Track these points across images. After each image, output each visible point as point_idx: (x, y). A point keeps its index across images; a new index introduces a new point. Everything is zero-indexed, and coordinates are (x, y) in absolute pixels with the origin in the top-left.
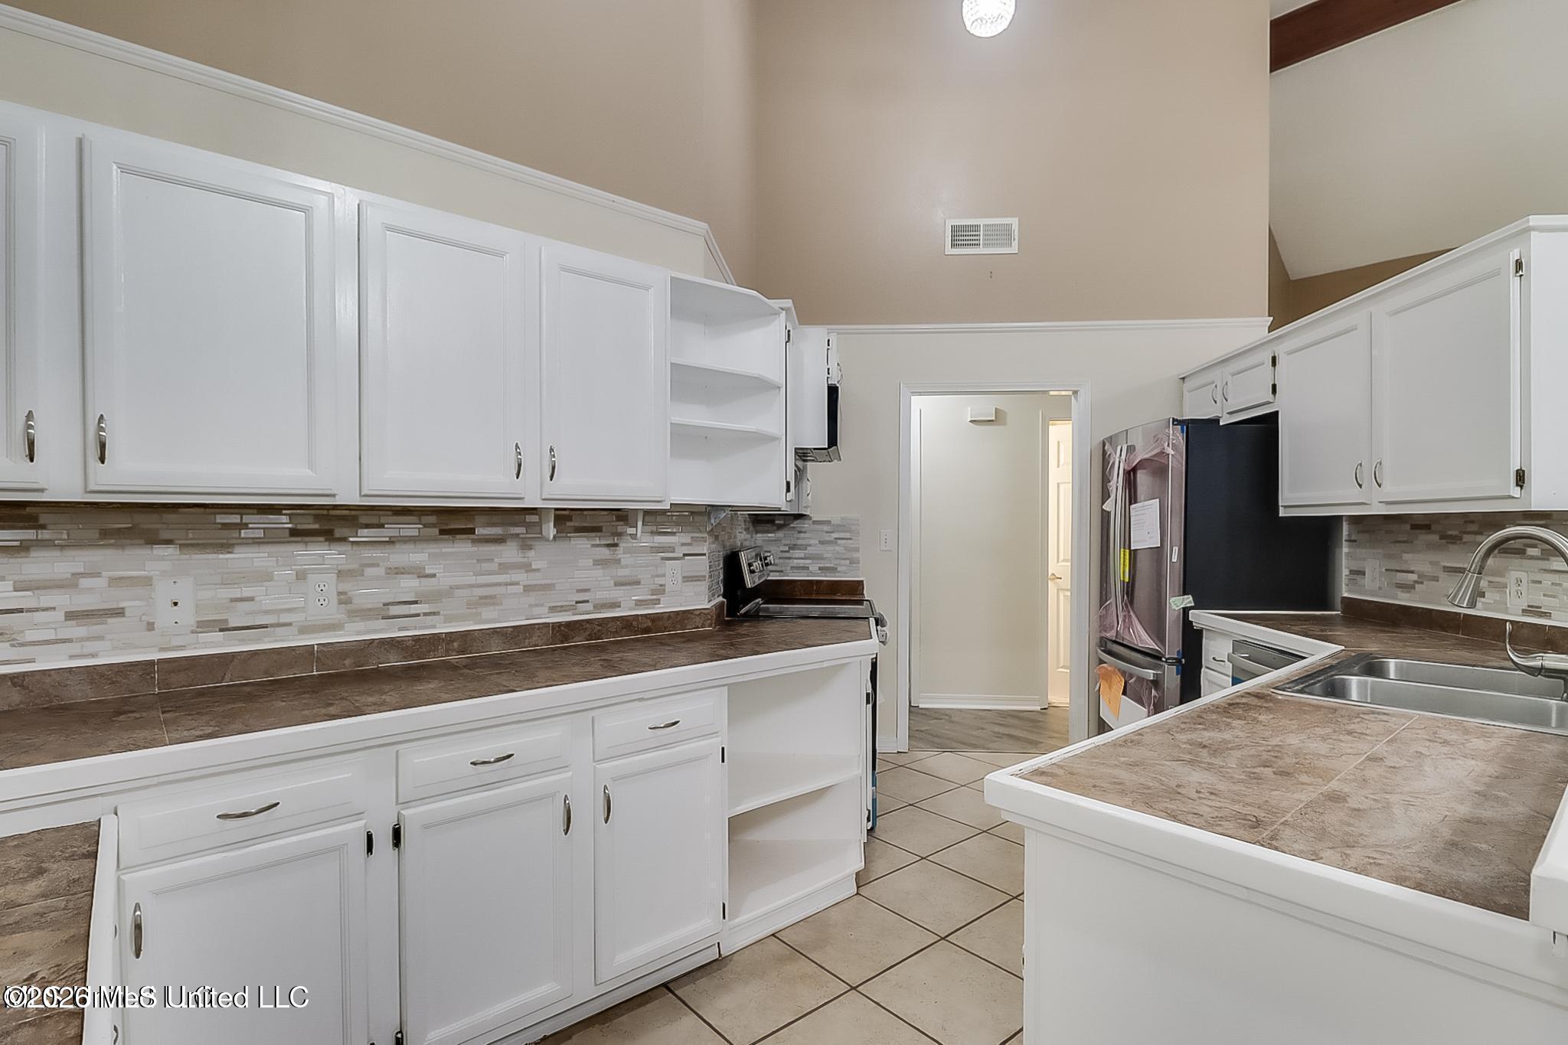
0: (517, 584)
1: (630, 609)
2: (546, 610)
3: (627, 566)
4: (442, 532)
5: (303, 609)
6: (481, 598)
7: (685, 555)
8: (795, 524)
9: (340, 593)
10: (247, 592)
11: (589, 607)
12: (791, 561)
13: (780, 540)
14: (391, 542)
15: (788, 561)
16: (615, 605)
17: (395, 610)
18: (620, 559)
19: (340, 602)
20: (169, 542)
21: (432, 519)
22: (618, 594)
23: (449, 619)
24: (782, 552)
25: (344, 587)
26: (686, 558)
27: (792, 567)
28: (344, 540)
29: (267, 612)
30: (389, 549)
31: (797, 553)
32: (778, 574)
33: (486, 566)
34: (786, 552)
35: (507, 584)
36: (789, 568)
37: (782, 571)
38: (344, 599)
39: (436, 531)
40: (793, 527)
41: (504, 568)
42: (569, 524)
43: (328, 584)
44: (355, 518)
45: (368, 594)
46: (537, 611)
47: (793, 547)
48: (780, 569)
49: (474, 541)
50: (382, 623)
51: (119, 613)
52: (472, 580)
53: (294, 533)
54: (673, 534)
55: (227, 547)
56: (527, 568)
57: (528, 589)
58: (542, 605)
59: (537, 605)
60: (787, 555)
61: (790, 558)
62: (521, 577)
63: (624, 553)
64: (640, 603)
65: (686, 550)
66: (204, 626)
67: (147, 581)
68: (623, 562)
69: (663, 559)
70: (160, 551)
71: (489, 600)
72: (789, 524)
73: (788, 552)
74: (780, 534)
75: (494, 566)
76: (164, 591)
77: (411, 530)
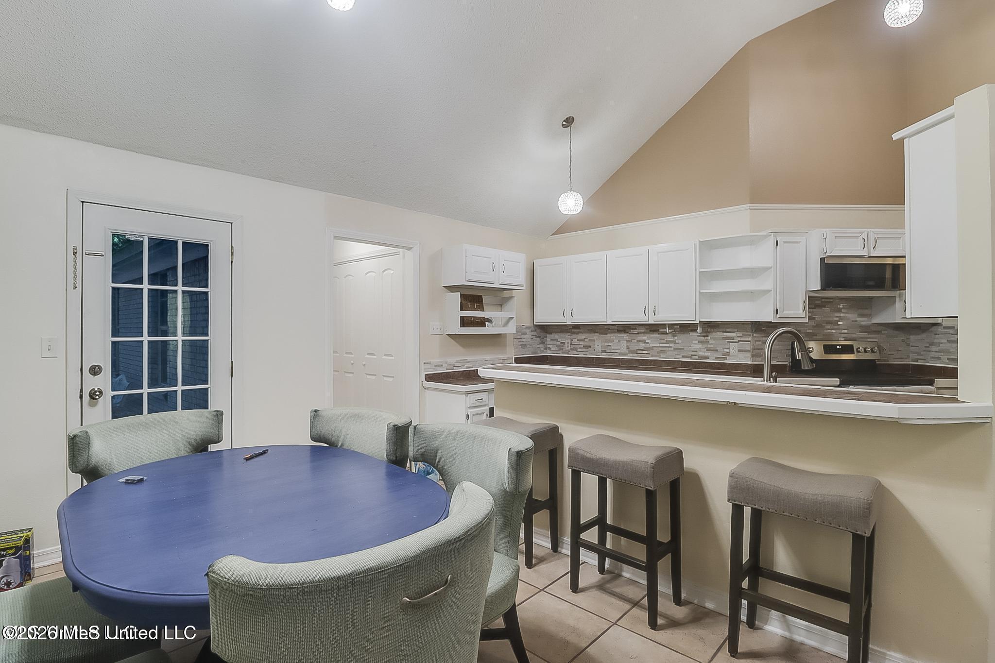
0: (672, 347)
1: (713, 360)
2: (681, 357)
3: (712, 344)
4: (651, 331)
5: (620, 349)
6: (661, 350)
7: (739, 341)
8: (934, 329)
9: (627, 346)
10: (610, 344)
11: (697, 357)
12: (930, 353)
13: (924, 339)
14: (638, 333)
15: (928, 353)
16: (707, 358)
17: (639, 352)
18: (709, 341)
19: (627, 348)
20: (597, 332)
21: (647, 327)
22: (707, 354)
23: (652, 356)
24: (925, 347)
25: (628, 344)
26: (740, 342)
27: (931, 357)
28: (628, 332)
29: (613, 349)
30: (637, 335)
31: (934, 348)
32: (922, 361)
33: (662, 341)
34: (927, 347)
35: (668, 347)
36: (929, 358)
37: (925, 360)
38: (628, 348)
39: (649, 330)
40: (931, 331)
41: (667, 342)
42: (689, 328)
43: (624, 344)
44: (630, 327)
45: (634, 347)
46: (678, 357)
47: (932, 344)
48: (923, 358)
49: (659, 334)
50: (636, 355)
51: (590, 347)
52: (658, 345)
53: (618, 331)
54: (733, 332)
55: (606, 334)
56: (675, 342)
57: (675, 349)
58: (680, 355)
59: (678, 355)
60: (928, 349)
61: (930, 351)
62: (672, 345)
63: (710, 339)
64: (717, 358)
65: (739, 339)
66: (603, 351)
67: (594, 340)
68: (710, 342)
69: (728, 342)
70: (596, 334)
71: (663, 352)
72: (929, 329)
73: (928, 347)
74: (924, 335)
75: (664, 341)
76: (596, 343)
77: (643, 330)
